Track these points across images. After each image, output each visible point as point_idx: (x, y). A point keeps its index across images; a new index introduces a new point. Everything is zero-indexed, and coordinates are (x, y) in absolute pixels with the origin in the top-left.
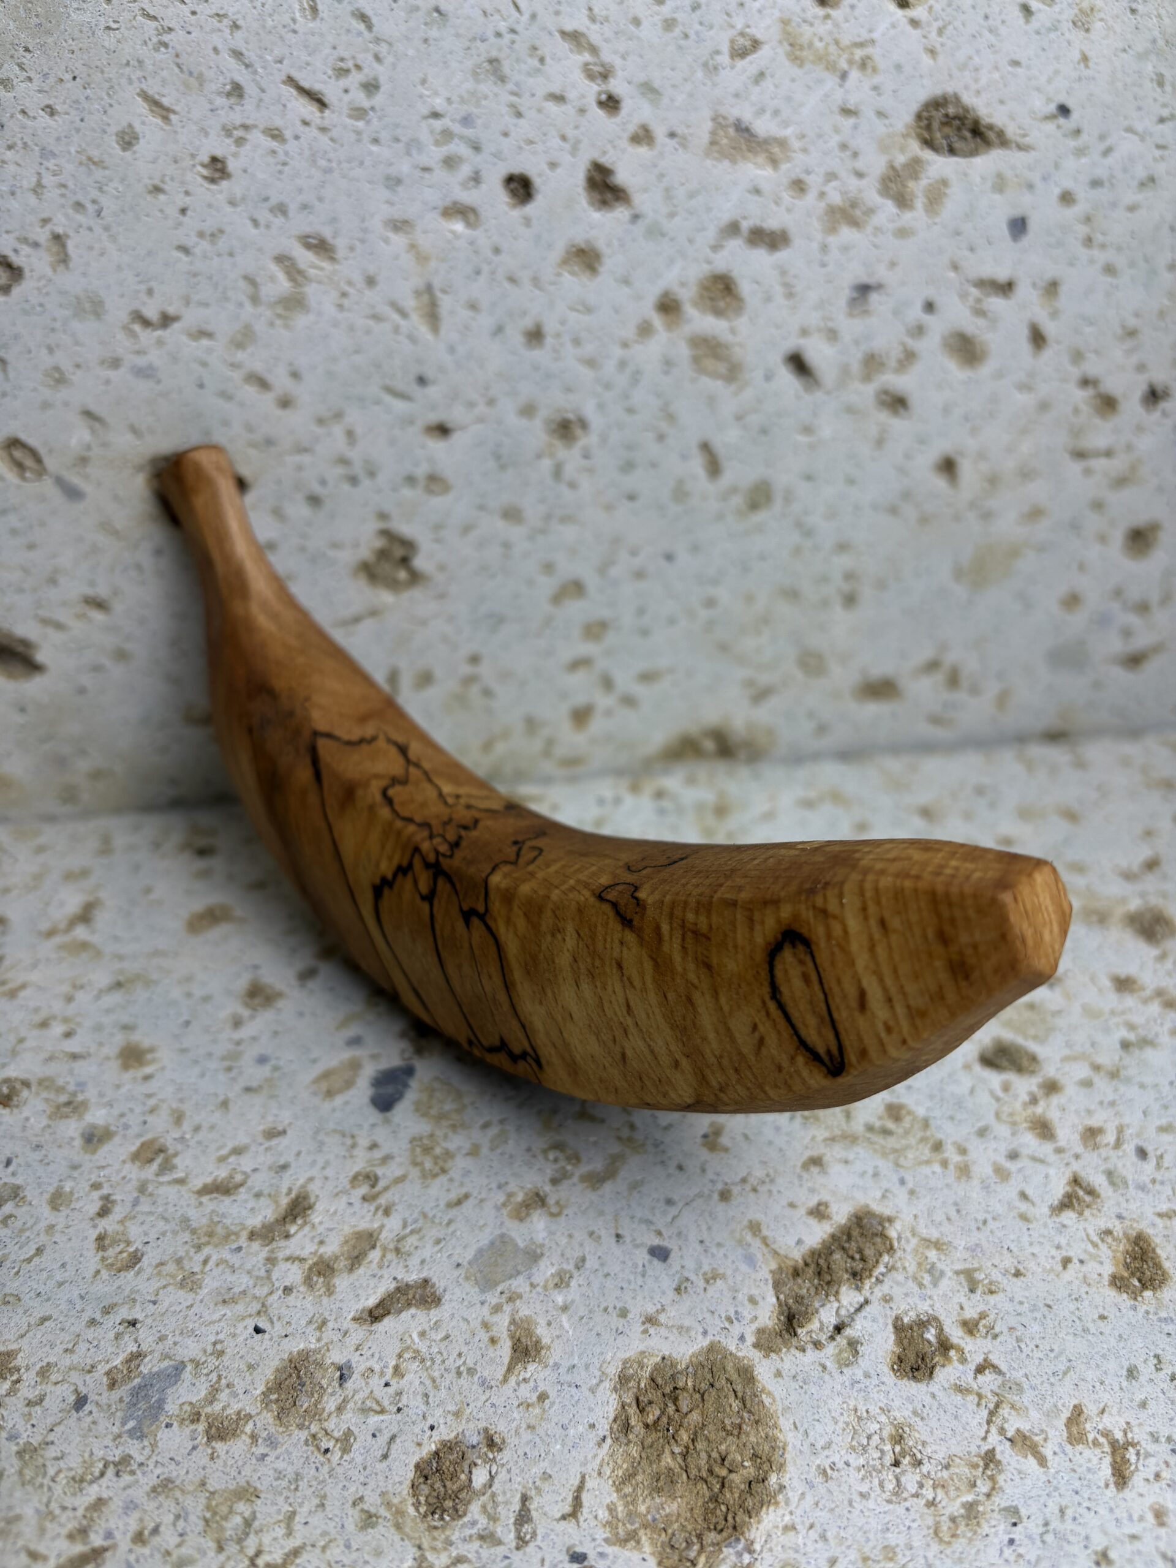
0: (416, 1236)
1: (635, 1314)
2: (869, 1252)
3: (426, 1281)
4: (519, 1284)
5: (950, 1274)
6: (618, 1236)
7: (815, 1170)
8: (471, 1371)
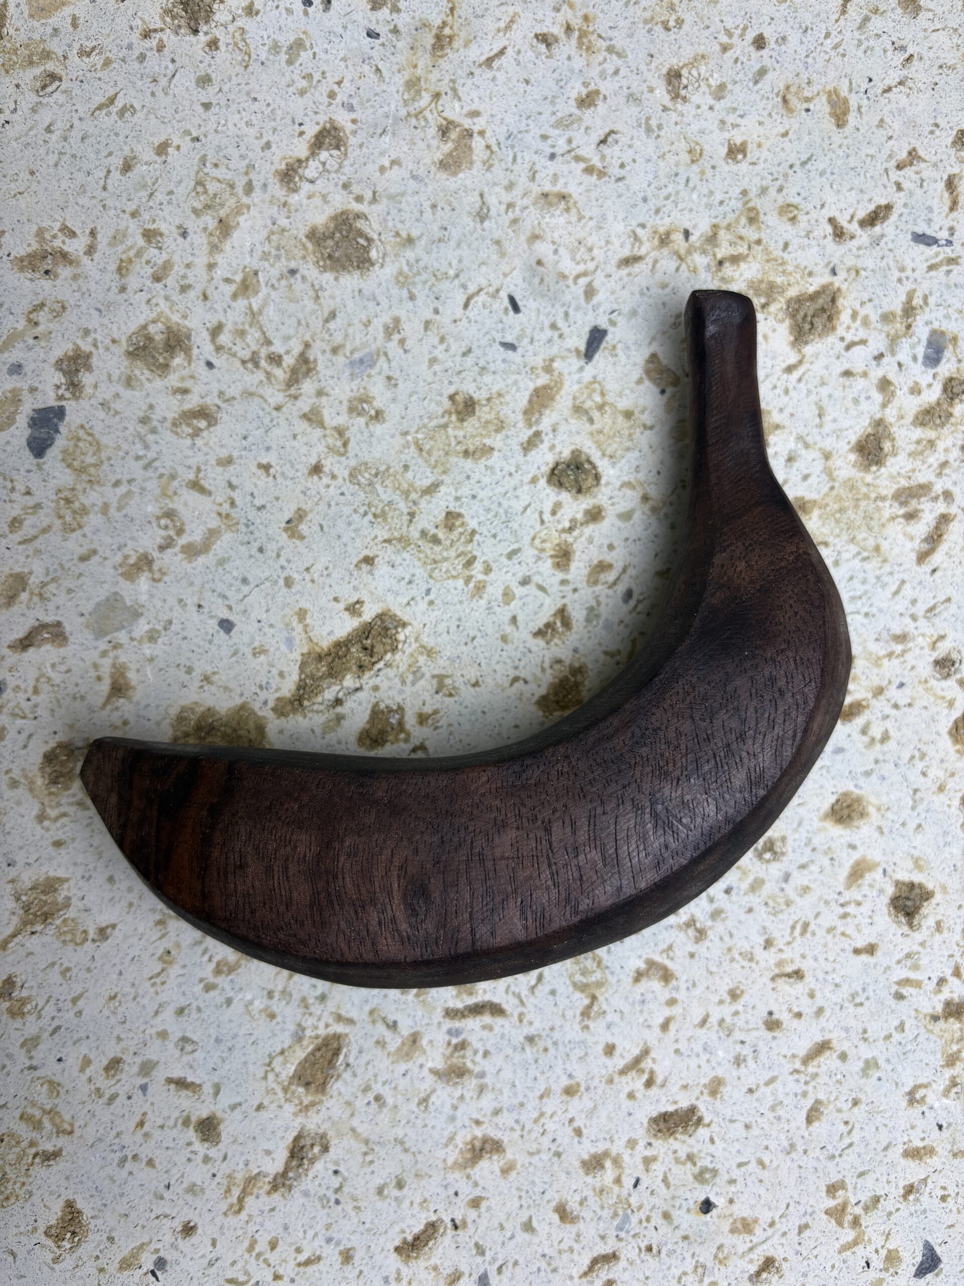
0: (54, 585)
1: (197, 674)
2: (379, 648)
3: (59, 624)
4: (122, 636)
5: (428, 675)
6: (200, 606)
7: (365, 567)
8: (83, 698)
